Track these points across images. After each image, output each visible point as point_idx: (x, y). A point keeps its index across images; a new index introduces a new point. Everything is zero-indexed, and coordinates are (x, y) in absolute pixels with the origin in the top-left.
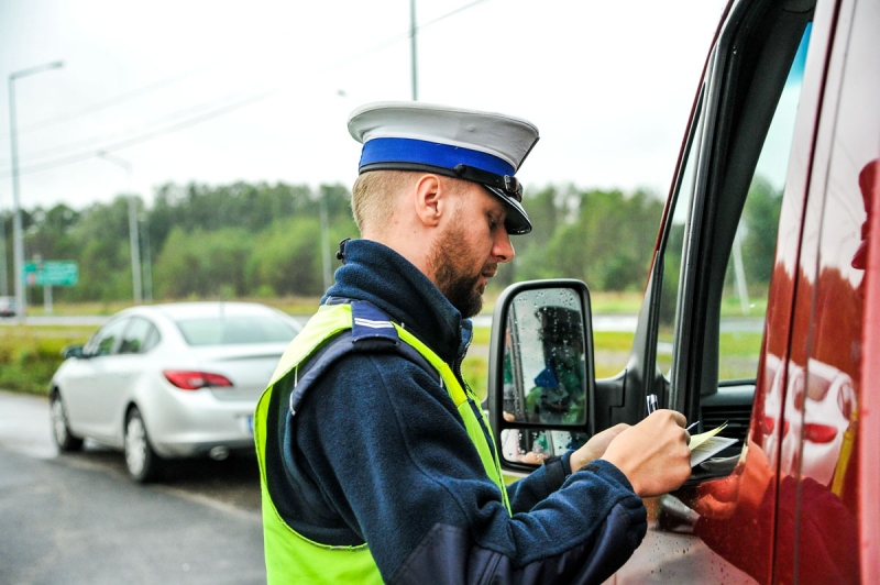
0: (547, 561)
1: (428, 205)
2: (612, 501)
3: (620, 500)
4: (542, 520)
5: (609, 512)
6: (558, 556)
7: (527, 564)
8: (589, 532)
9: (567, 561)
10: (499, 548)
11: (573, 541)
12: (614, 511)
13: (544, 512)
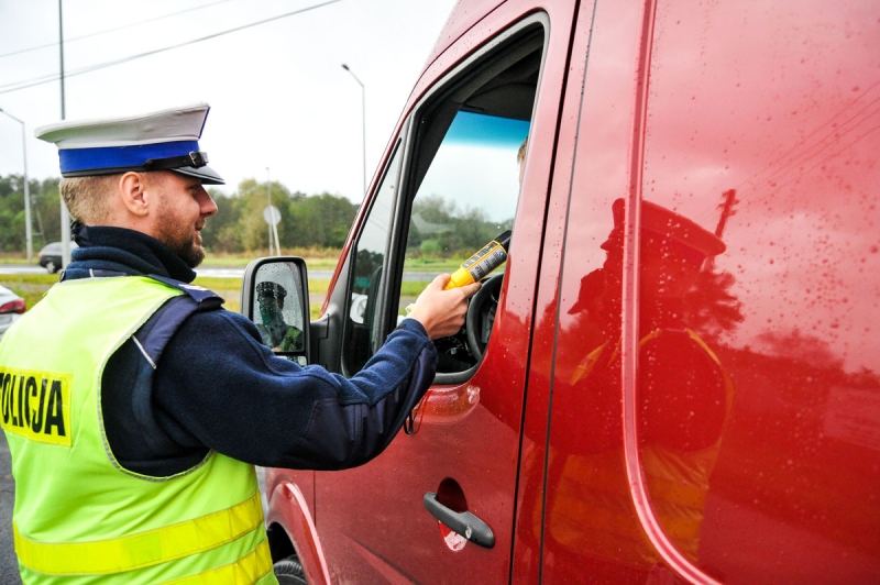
0: (388, 396)
1: (136, 198)
2: (421, 346)
3: (425, 345)
4: (377, 370)
5: (420, 354)
6: (393, 391)
7: (377, 402)
8: (409, 370)
9: (400, 392)
10: (357, 401)
11: (401, 378)
12: (424, 352)
13: (378, 365)
